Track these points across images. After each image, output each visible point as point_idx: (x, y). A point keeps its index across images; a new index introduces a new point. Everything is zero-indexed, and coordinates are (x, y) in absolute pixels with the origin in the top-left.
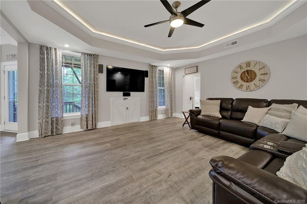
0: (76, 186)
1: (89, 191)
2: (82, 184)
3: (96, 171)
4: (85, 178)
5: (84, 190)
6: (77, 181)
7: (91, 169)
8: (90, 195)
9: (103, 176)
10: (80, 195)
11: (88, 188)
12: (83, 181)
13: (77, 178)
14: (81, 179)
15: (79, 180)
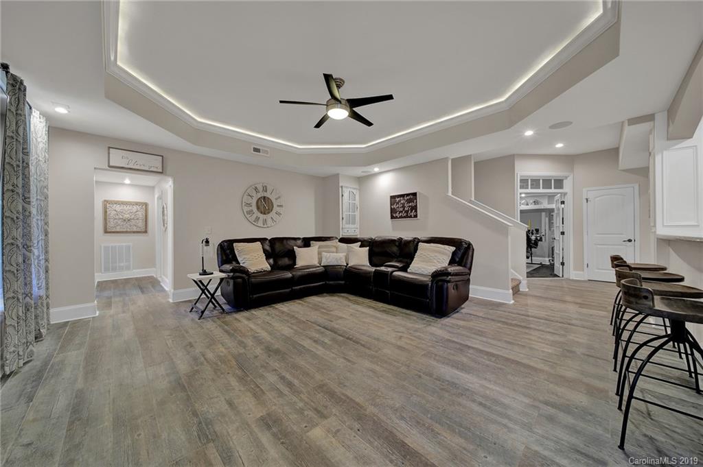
0: (496, 402)
1: (484, 382)
2: (485, 397)
3: (446, 395)
4: (474, 401)
5: (488, 388)
6: (489, 408)
7: (450, 405)
8: (486, 379)
9: (448, 381)
10: (498, 389)
11: (483, 386)
12: (481, 400)
13: (486, 412)
14: (480, 404)
15: (484, 406)
